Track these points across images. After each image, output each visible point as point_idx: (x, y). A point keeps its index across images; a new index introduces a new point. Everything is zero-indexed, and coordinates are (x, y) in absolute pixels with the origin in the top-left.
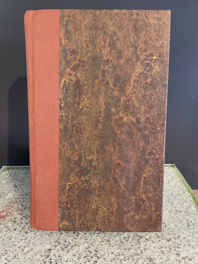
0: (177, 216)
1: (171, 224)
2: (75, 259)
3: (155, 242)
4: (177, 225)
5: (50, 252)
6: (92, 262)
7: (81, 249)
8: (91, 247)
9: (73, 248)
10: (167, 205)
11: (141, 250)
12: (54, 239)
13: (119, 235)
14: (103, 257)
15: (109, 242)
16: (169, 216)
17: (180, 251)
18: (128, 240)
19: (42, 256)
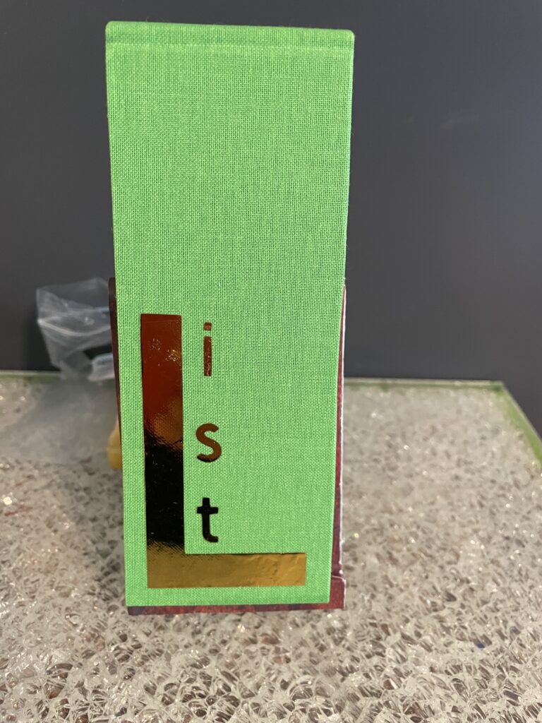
0: (509, 559)
1: (489, 584)
2: (154, 703)
3: (436, 649)
4: (509, 589)
5: (66, 675)
6: (211, 716)
7: (174, 669)
8: (213, 660)
9: (147, 664)
10: (476, 516)
11: (386, 676)
12: (82, 630)
13: (311, 619)
14: (251, 701)
15: (277, 645)
16: (483, 556)
17: (519, 681)
18: (342, 639)
19: (36, 687)
